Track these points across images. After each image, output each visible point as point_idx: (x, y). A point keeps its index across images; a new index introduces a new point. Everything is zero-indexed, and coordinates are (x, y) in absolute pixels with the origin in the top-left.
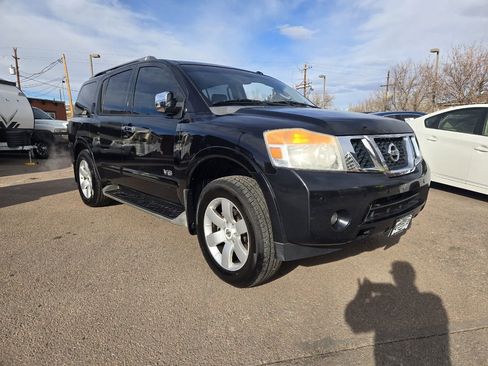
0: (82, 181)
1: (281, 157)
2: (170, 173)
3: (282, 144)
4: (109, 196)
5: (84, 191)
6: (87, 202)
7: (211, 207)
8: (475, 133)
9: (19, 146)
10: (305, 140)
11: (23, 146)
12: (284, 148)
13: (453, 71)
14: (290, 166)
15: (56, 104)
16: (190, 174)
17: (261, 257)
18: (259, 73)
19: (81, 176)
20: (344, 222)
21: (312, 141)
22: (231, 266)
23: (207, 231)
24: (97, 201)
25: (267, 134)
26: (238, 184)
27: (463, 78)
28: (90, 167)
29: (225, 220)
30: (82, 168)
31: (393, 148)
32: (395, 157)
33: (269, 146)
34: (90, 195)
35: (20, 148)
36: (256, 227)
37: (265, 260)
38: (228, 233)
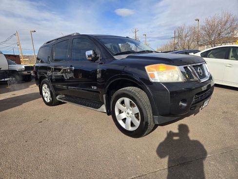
0: (44, 94)
1: (155, 77)
2: (95, 88)
3: (154, 71)
4: (60, 100)
5: (46, 99)
6: (48, 104)
7: (118, 102)
8: (225, 58)
9: (2, 79)
10: (165, 69)
11: (4, 78)
12: (156, 73)
13: (206, 29)
14: (159, 81)
15: (15, 56)
16: (107, 88)
17: (147, 123)
18: (127, 37)
19: (43, 92)
20: (185, 105)
21: (167, 69)
22: (130, 129)
23: (117, 113)
24: (53, 103)
25: (146, 68)
26: (133, 91)
27: (211, 32)
28: (49, 87)
29: (126, 108)
30: (43, 88)
31: (200, 69)
32: (201, 73)
33: (148, 73)
34: (49, 101)
35: (3, 80)
36: (143, 110)
37: (149, 124)
38: (128, 113)
